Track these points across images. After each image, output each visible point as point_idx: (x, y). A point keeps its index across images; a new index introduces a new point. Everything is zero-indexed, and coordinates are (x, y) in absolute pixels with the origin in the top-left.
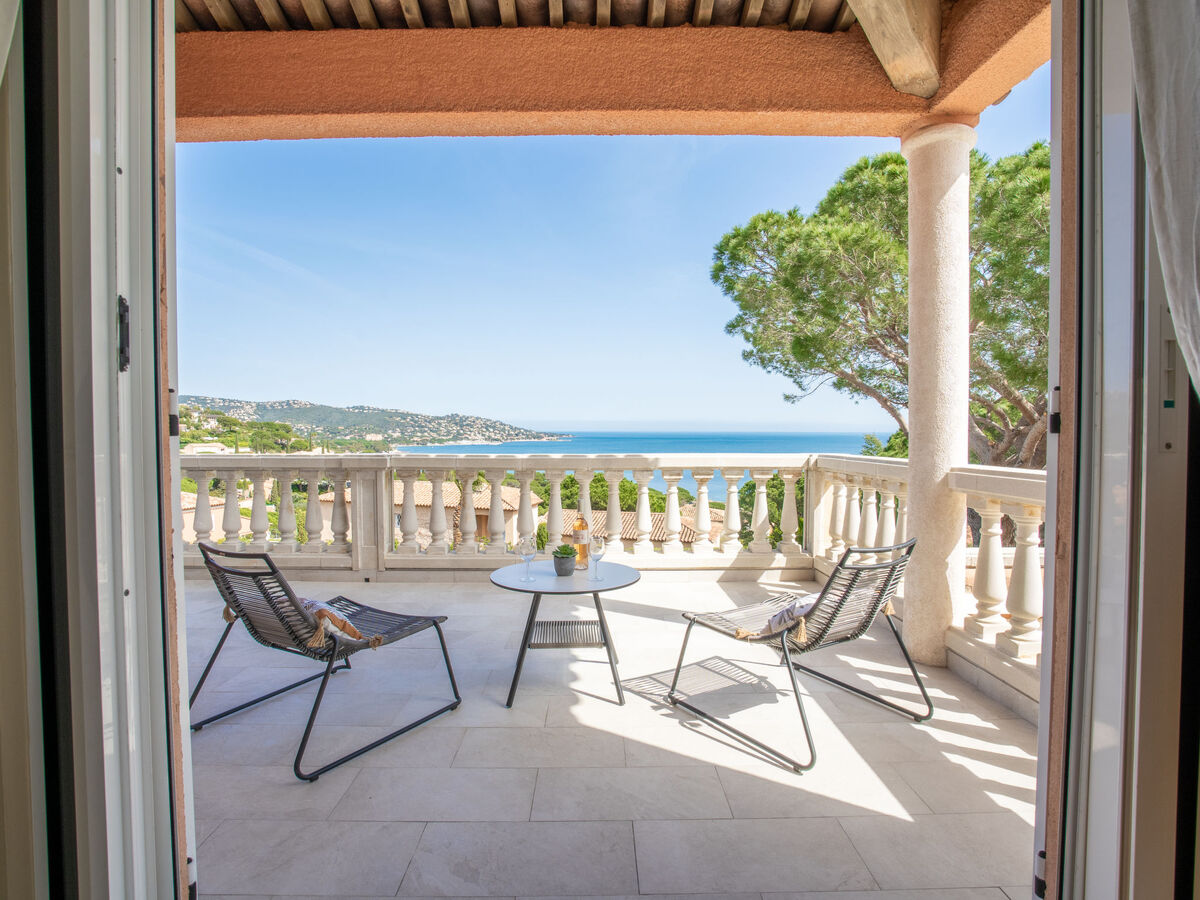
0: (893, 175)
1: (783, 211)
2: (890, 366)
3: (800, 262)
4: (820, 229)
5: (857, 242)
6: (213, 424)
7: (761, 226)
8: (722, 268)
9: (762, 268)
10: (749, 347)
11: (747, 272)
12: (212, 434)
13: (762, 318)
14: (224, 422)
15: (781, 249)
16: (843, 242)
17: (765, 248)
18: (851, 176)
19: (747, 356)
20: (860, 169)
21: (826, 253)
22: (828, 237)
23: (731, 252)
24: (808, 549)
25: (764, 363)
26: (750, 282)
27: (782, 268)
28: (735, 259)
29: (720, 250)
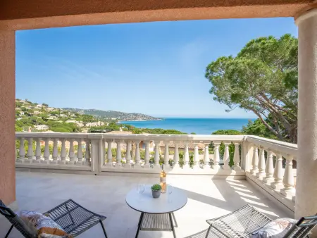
0: (264, 43)
1: (227, 56)
2: (257, 101)
3: (233, 71)
4: (240, 61)
5: (252, 64)
6: (74, 115)
7: (220, 61)
8: (208, 74)
9: (220, 73)
10: (215, 96)
11: (215, 75)
12: (73, 117)
13: (220, 88)
14: (76, 115)
15: (227, 67)
16: (248, 64)
17: (221, 67)
18: (248, 45)
19: (215, 99)
20: (252, 43)
21: (243, 68)
22: (243, 63)
23: (211, 69)
24: (243, 168)
25: (219, 101)
26: (216, 78)
27: (227, 73)
28: (212, 71)
29: (208, 69)
